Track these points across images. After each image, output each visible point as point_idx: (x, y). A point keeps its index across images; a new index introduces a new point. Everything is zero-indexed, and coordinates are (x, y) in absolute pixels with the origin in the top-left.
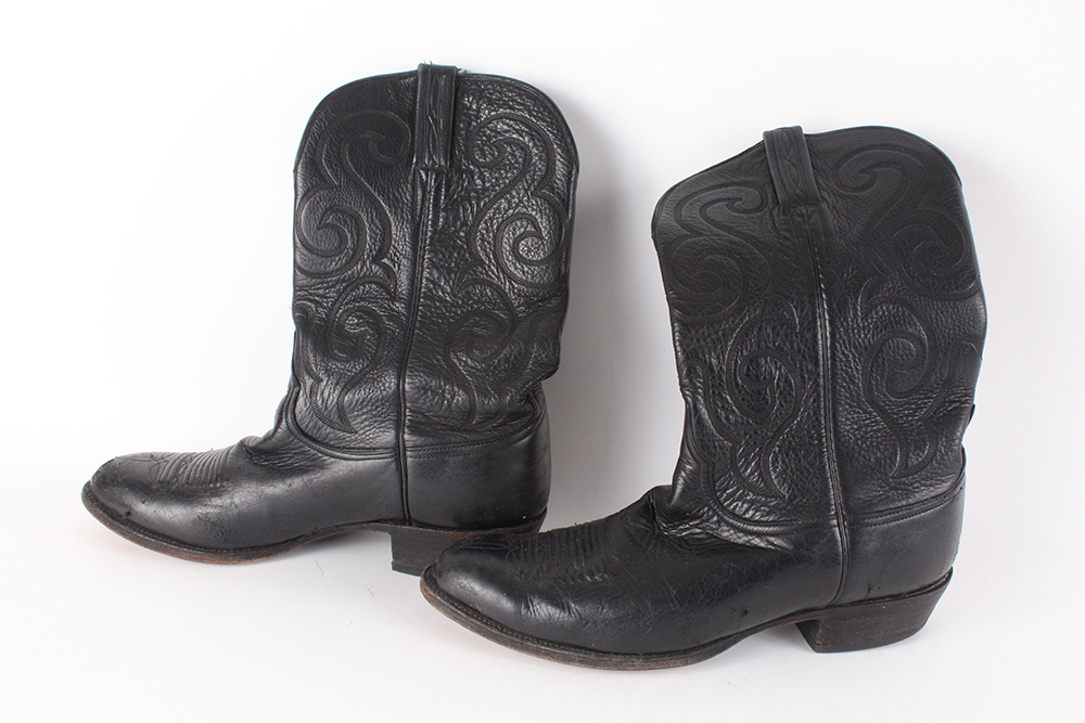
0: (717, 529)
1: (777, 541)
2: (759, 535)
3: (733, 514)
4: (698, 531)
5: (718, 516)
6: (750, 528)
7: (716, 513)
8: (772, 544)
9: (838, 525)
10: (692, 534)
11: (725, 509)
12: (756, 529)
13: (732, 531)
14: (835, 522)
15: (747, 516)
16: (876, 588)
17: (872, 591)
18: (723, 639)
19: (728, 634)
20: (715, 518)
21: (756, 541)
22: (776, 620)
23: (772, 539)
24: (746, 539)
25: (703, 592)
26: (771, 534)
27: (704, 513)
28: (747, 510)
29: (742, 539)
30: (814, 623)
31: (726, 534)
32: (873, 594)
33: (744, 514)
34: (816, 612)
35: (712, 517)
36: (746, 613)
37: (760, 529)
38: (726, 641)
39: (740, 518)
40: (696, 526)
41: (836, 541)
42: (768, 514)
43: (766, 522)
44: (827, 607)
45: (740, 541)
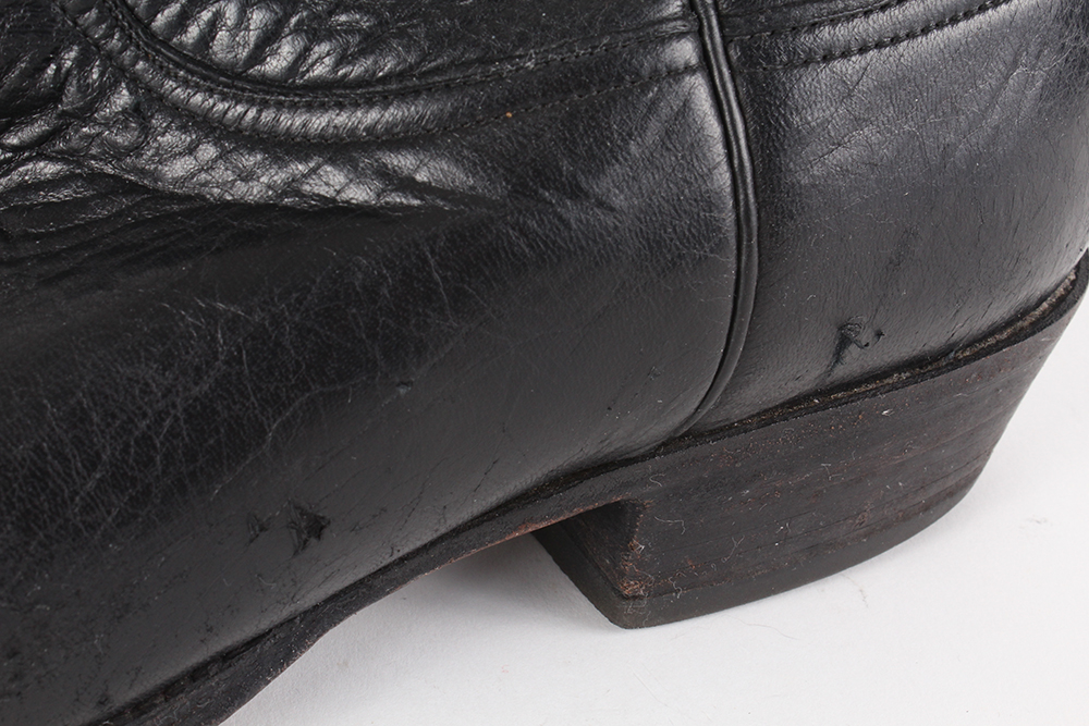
0: (136, 149)
1: (427, 169)
2: (337, 148)
3: (201, 67)
4: (49, 169)
5: (135, 82)
6: (293, 121)
7: (120, 73)
8: (407, 184)
9: (706, 64)
10: (23, 188)
11: (159, 46)
12: (319, 122)
13: (208, 151)
14: (685, 51)
15: (275, 65)
16: (866, 336)
17: (853, 351)
18: (227, 656)
19: (249, 631)
20: (123, 98)
21: (332, 182)
22: (457, 532)
23: (403, 161)
24: (279, 177)
25: (92, 463)
26: (394, 139)
27: (61, 81)
28: (270, 38)
29: (261, 181)
30: (614, 519)
31: (179, 168)
32: (855, 362)
33: (258, 56)
34: (624, 474)
35: (105, 92)
36: (317, 527)
37: (342, 119)
38: (243, 663)
39: (236, 80)
40: (38, 148)
41: (697, 146)
42: (371, 43)
43: (360, 82)
44: (670, 444)
45: (254, 191)
